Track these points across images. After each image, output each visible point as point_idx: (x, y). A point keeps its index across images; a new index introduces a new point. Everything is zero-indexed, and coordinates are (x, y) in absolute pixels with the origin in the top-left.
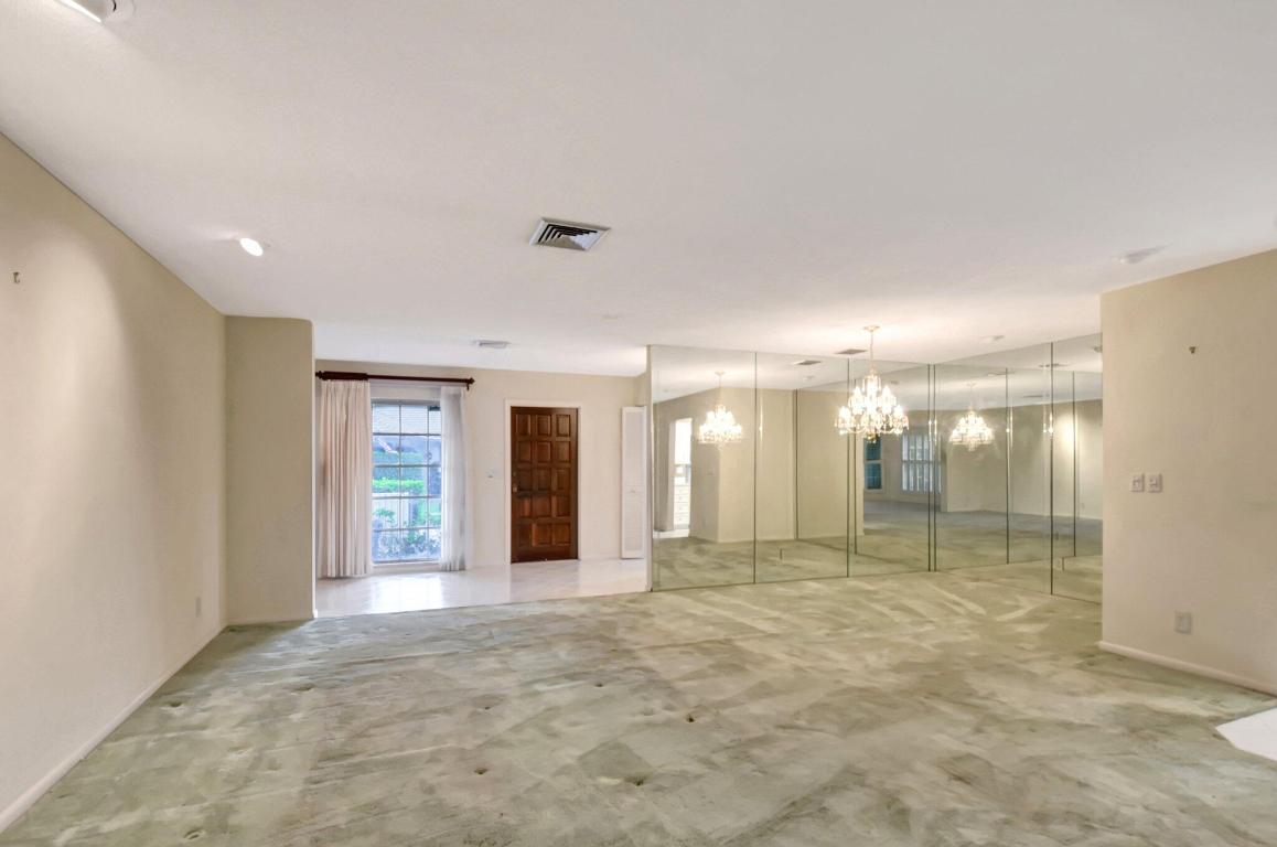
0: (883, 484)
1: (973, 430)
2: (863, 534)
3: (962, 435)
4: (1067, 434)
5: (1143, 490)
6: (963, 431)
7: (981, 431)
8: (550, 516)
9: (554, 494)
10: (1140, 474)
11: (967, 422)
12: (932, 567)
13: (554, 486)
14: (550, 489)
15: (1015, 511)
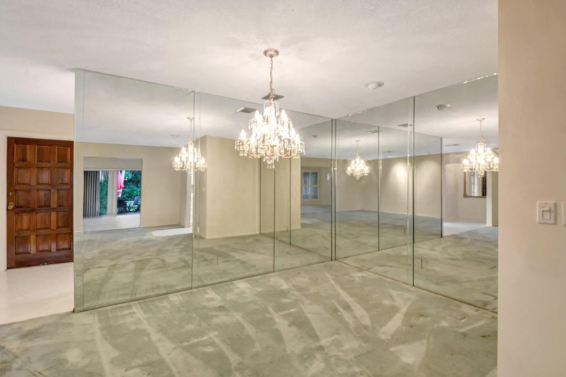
0: (318, 196)
1: (359, 167)
2: (300, 227)
3: (353, 170)
4: (401, 173)
5: (555, 223)
6: (353, 168)
7: (363, 168)
8: (49, 228)
9: (54, 210)
10: (551, 202)
11: (356, 163)
12: (334, 257)
13: (54, 204)
14: (49, 206)
15: (383, 211)
